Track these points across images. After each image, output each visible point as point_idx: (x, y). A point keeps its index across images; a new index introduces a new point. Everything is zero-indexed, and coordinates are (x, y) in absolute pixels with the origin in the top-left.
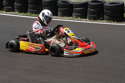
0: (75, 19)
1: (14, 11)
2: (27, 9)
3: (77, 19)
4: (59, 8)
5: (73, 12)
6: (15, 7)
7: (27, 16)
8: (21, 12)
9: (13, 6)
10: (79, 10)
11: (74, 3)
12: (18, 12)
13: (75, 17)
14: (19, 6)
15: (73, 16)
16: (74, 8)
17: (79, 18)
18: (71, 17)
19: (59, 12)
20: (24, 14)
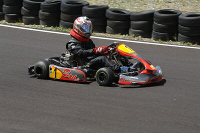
0: (133, 38)
1: (38, 24)
2: (59, 21)
3: (136, 38)
4: (108, 21)
5: (130, 27)
6: (40, 17)
7: (59, 31)
8: (49, 26)
9: (37, 15)
10: (140, 24)
11: (132, 14)
12: (44, 24)
13: (133, 35)
14: (46, 16)
15: (130, 34)
16: (132, 22)
17: (140, 37)
18: (127, 35)
19: (108, 26)
20: (54, 29)
